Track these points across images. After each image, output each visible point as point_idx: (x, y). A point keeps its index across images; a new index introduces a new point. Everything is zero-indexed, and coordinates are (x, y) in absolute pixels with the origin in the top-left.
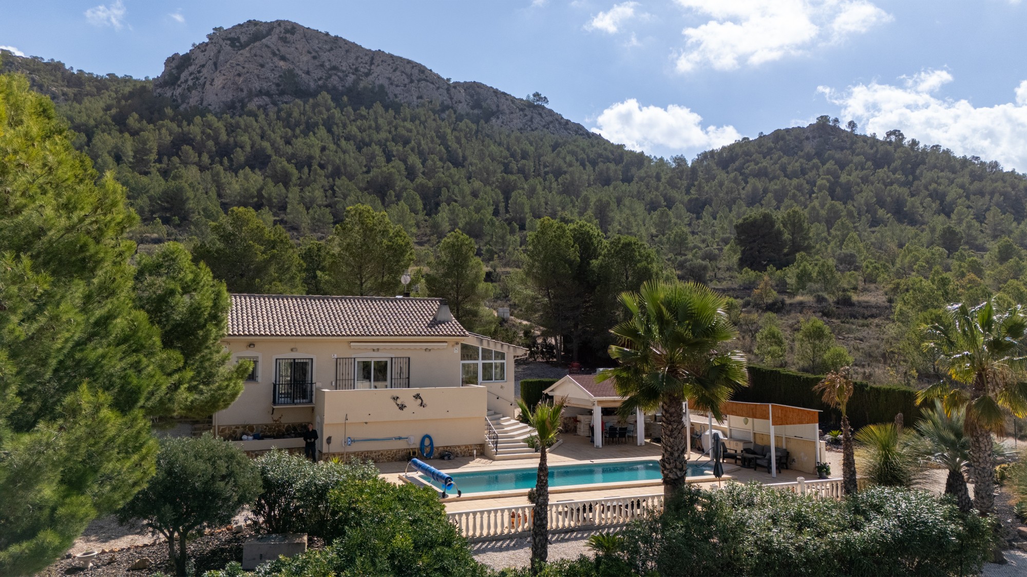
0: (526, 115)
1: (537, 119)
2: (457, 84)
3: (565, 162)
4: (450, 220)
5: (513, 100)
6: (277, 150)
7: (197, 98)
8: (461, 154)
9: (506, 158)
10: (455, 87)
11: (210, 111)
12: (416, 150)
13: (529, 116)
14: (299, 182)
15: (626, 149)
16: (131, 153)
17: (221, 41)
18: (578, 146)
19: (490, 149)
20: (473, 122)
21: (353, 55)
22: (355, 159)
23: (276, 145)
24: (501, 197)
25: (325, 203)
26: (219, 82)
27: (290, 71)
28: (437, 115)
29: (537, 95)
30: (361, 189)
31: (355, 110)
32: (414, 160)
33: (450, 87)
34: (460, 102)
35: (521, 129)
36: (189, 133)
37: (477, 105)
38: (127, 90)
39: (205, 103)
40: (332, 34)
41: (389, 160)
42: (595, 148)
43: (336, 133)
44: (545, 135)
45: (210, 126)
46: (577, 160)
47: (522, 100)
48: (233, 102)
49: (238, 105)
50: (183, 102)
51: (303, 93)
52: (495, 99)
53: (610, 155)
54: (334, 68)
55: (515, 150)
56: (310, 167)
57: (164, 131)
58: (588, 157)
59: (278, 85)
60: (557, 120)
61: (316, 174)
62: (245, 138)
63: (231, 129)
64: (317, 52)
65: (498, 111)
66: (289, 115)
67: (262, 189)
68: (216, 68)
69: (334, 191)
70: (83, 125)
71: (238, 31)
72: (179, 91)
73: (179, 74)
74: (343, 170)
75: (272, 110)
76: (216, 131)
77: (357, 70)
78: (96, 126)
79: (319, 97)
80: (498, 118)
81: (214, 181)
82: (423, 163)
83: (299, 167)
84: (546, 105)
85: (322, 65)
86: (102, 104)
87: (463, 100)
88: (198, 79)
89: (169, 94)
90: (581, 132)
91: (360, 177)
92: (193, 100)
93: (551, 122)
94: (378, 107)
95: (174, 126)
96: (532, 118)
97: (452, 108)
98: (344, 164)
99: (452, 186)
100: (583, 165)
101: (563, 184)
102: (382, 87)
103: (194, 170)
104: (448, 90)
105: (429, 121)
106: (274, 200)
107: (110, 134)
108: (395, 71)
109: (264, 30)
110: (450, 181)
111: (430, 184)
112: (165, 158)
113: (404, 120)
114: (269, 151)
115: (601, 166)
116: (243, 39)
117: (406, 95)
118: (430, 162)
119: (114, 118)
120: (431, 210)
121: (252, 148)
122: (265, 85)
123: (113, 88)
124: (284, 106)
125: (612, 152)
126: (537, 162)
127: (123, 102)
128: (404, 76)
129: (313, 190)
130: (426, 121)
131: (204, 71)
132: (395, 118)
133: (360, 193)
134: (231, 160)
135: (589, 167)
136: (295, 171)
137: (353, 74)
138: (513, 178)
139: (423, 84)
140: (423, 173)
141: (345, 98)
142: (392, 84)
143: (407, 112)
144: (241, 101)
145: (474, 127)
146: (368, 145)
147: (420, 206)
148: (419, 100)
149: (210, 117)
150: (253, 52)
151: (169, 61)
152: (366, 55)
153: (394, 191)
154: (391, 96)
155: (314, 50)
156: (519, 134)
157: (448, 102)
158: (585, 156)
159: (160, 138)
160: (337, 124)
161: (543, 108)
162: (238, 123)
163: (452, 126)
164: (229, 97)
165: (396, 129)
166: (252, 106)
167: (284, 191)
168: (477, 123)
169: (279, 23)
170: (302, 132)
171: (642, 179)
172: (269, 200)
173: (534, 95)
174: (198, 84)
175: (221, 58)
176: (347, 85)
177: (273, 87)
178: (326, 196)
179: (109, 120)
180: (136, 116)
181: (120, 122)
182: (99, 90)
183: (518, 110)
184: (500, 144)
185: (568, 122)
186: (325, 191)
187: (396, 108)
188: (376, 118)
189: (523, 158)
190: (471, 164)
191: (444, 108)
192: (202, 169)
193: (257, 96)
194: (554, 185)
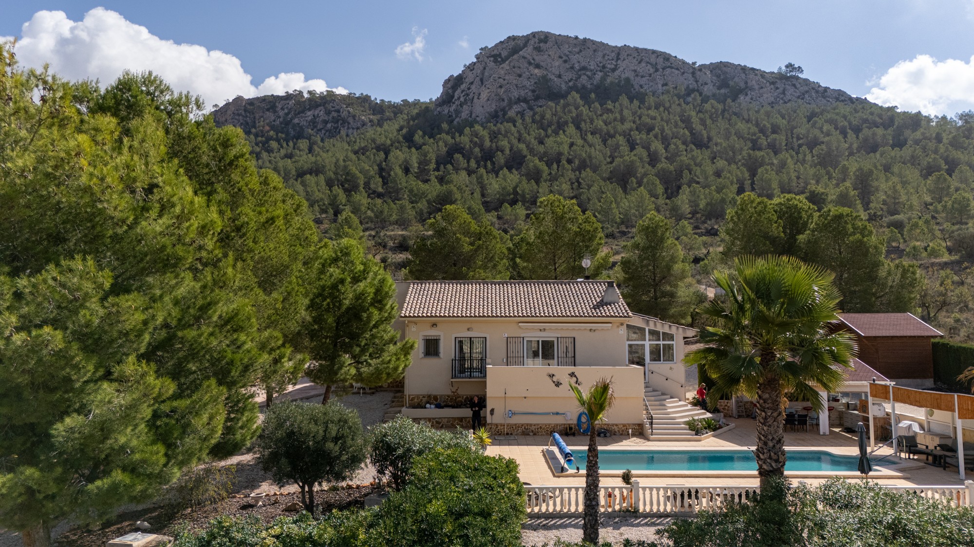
0: (777, 88)
1: (790, 91)
2: (703, 67)
3: (822, 132)
4: (690, 201)
5: (763, 74)
6: (531, 150)
7: (467, 112)
8: (705, 135)
9: (754, 134)
10: (700, 70)
11: (477, 122)
12: (660, 136)
13: (781, 89)
14: (549, 177)
15: (899, 111)
16: (416, 165)
17: (486, 59)
18: (837, 114)
19: (737, 127)
20: (719, 102)
21: (600, 54)
22: (600, 151)
23: (531, 146)
24: (747, 175)
25: (572, 195)
26: (484, 96)
27: (544, 77)
28: (682, 100)
29: (789, 66)
30: (604, 180)
31: (601, 105)
32: (657, 146)
33: (694, 71)
34: (706, 84)
35: (772, 103)
36: (461, 143)
37: (724, 84)
38: (416, 111)
39: (474, 115)
40: (581, 37)
41: (632, 149)
42: (860, 114)
43: (584, 129)
44: (799, 107)
45: (476, 135)
46: (836, 128)
47: (773, 73)
48: (496, 112)
49: (500, 114)
50: (457, 116)
51: (555, 96)
52: (743, 76)
53: (877, 119)
54: (584, 68)
55: (765, 126)
56: (559, 162)
57: (441, 143)
58: (850, 123)
59: (533, 91)
60: (813, 89)
61: (564, 168)
62: (504, 143)
63: (494, 136)
64: (567, 56)
65: (747, 87)
66: (543, 117)
67: (517, 186)
68: (482, 83)
69: (579, 183)
70: (383, 145)
71: (500, 48)
72: (453, 107)
73: (454, 92)
74: (588, 163)
75: (528, 114)
76: (482, 139)
77: (604, 67)
78: (392, 145)
79: (569, 97)
80: (747, 95)
81: (479, 183)
82: (666, 149)
83: (549, 164)
84: (800, 75)
85: (572, 68)
86: (397, 126)
87: (709, 81)
88: (468, 95)
89: (446, 111)
90: (843, 98)
91: (604, 167)
92: (464, 115)
93: (807, 92)
94: (624, 100)
95: (448, 138)
96: (784, 90)
97: (698, 91)
98: (590, 157)
99: (694, 168)
100: (844, 133)
101: (818, 156)
102: (627, 80)
103: (464, 174)
104: (693, 73)
105: (673, 106)
106: (527, 196)
107: (401, 150)
108: (640, 62)
109: (521, 43)
110: (692, 163)
111: (672, 168)
112: (442, 166)
113: (649, 108)
114: (525, 152)
115: (866, 132)
116: (504, 54)
117: (651, 84)
118: (673, 146)
119: (405, 137)
120: (672, 193)
121: (510, 151)
122: (523, 93)
123: (406, 112)
124: (538, 110)
125: (880, 116)
126: (789, 135)
127: (411, 123)
128: (649, 67)
129: (561, 184)
130: (670, 107)
131: (473, 87)
132: (640, 108)
133: (602, 183)
134: (493, 163)
135: (851, 135)
136: (546, 168)
137: (601, 71)
138: (759, 154)
139: (668, 70)
140: (666, 158)
141: (593, 95)
142: (637, 76)
143: (651, 100)
144: (503, 110)
145: (720, 107)
146: (612, 136)
147: (660, 189)
148: (664, 88)
149: (477, 127)
150: (512, 64)
151: (447, 82)
152: (613, 51)
153: (636, 178)
154: (637, 87)
155: (565, 54)
156: (769, 108)
157: (693, 85)
158: (846, 124)
159: (438, 150)
160: (585, 121)
161: (798, 78)
162: (499, 130)
163: (698, 109)
164: (493, 107)
165: (640, 118)
166: (511, 113)
167: (535, 187)
168: (724, 102)
169: (534, 35)
170: (553, 131)
171: (917, 142)
172: (523, 196)
173: (787, 67)
174: (469, 100)
175: (486, 74)
176: (595, 83)
177: (530, 94)
178: (572, 189)
179: (401, 139)
180: (420, 133)
181: (409, 139)
182: (395, 114)
183: (768, 84)
184: (748, 121)
185: (826, 89)
186: (572, 183)
187: (641, 98)
188: (622, 110)
189: (774, 132)
190: (716, 144)
191: (689, 92)
192: (470, 173)
193: (516, 103)
194: (809, 157)
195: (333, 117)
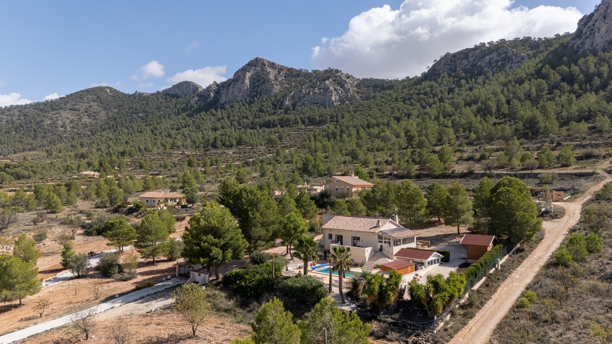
50: (582, 48)
72: (581, 40)
73: (584, 28)
86: (538, 61)
89: (577, 44)
174: (592, 34)
195: (502, 58)
